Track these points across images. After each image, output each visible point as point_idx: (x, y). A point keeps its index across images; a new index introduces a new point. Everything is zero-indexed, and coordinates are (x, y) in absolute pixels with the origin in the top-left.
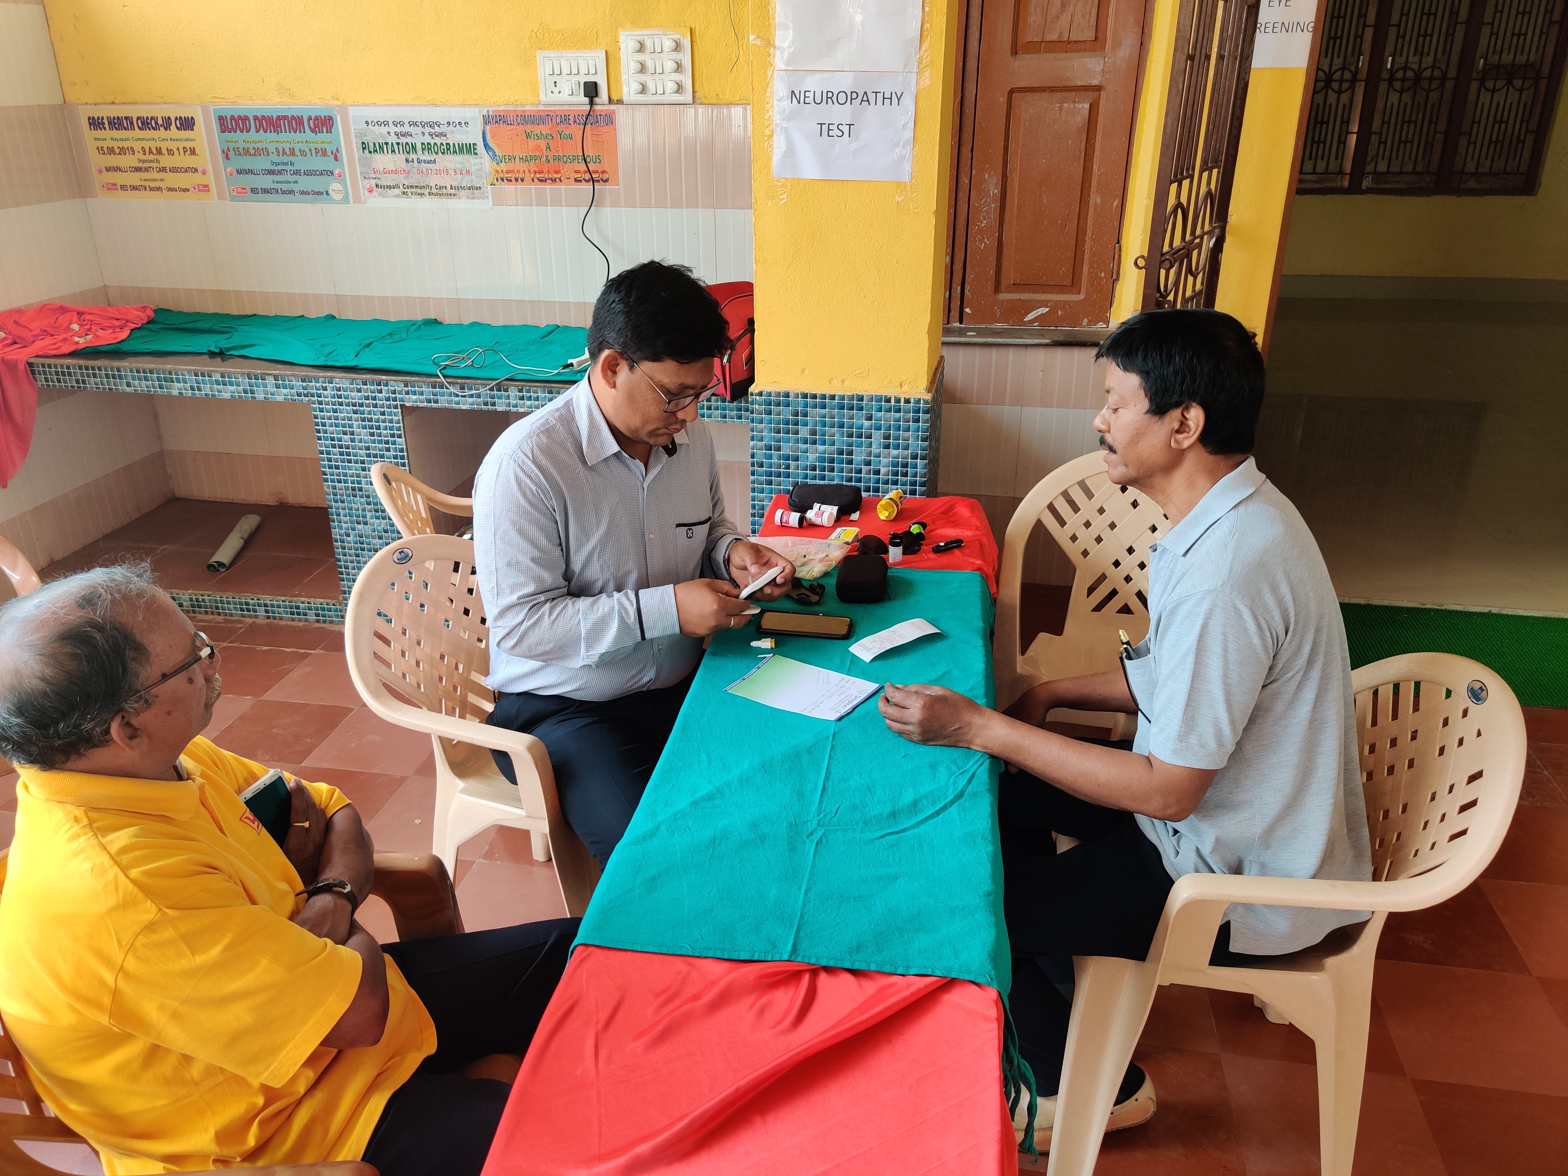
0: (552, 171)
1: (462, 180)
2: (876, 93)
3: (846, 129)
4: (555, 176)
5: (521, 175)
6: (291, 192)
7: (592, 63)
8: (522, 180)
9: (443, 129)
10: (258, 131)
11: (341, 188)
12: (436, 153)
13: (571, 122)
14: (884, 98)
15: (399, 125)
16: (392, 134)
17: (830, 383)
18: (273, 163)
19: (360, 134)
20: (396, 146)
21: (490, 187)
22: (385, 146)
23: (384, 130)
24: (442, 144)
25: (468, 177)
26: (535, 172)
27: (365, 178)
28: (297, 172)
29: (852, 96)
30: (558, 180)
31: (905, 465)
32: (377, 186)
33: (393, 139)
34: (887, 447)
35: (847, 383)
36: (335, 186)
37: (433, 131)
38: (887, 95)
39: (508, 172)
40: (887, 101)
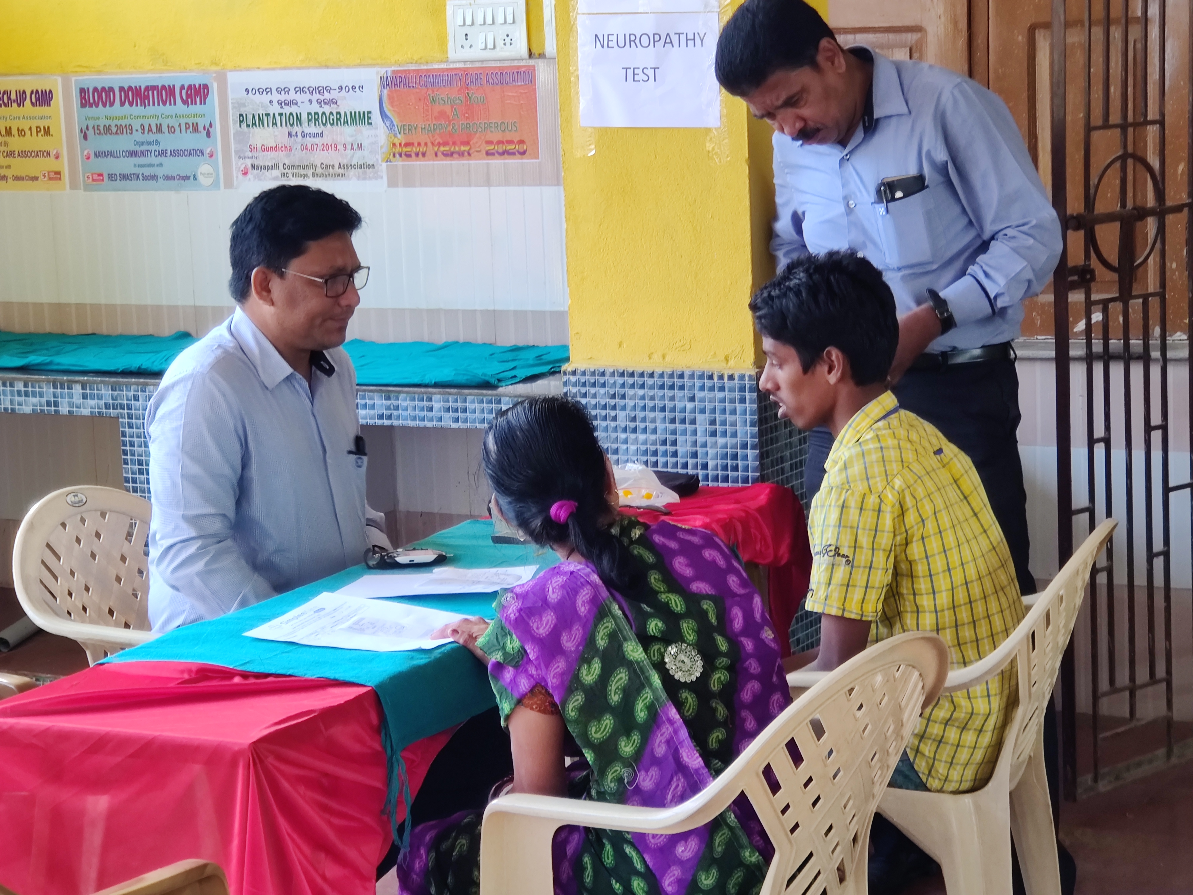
0: (458, 143)
1: (352, 157)
2: (679, 34)
3: (651, 73)
4: (463, 148)
5: (422, 149)
6: (154, 177)
7: (510, 11)
8: (424, 155)
9: (334, 95)
10: (122, 104)
11: (211, 170)
12: (324, 125)
13: (484, 82)
14: (687, 40)
15: (283, 93)
16: (275, 103)
17: (650, 358)
18: (137, 143)
19: (240, 104)
20: (278, 118)
21: (384, 165)
22: (265, 118)
23: (265, 98)
24: (331, 113)
25: (359, 153)
26: (439, 144)
27: (240, 157)
28: (162, 153)
29: (655, 39)
30: (466, 154)
32: (253, 167)
33: (275, 109)
35: (668, 358)
36: (204, 168)
37: (322, 98)
38: (690, 36)
39: (407, 145)
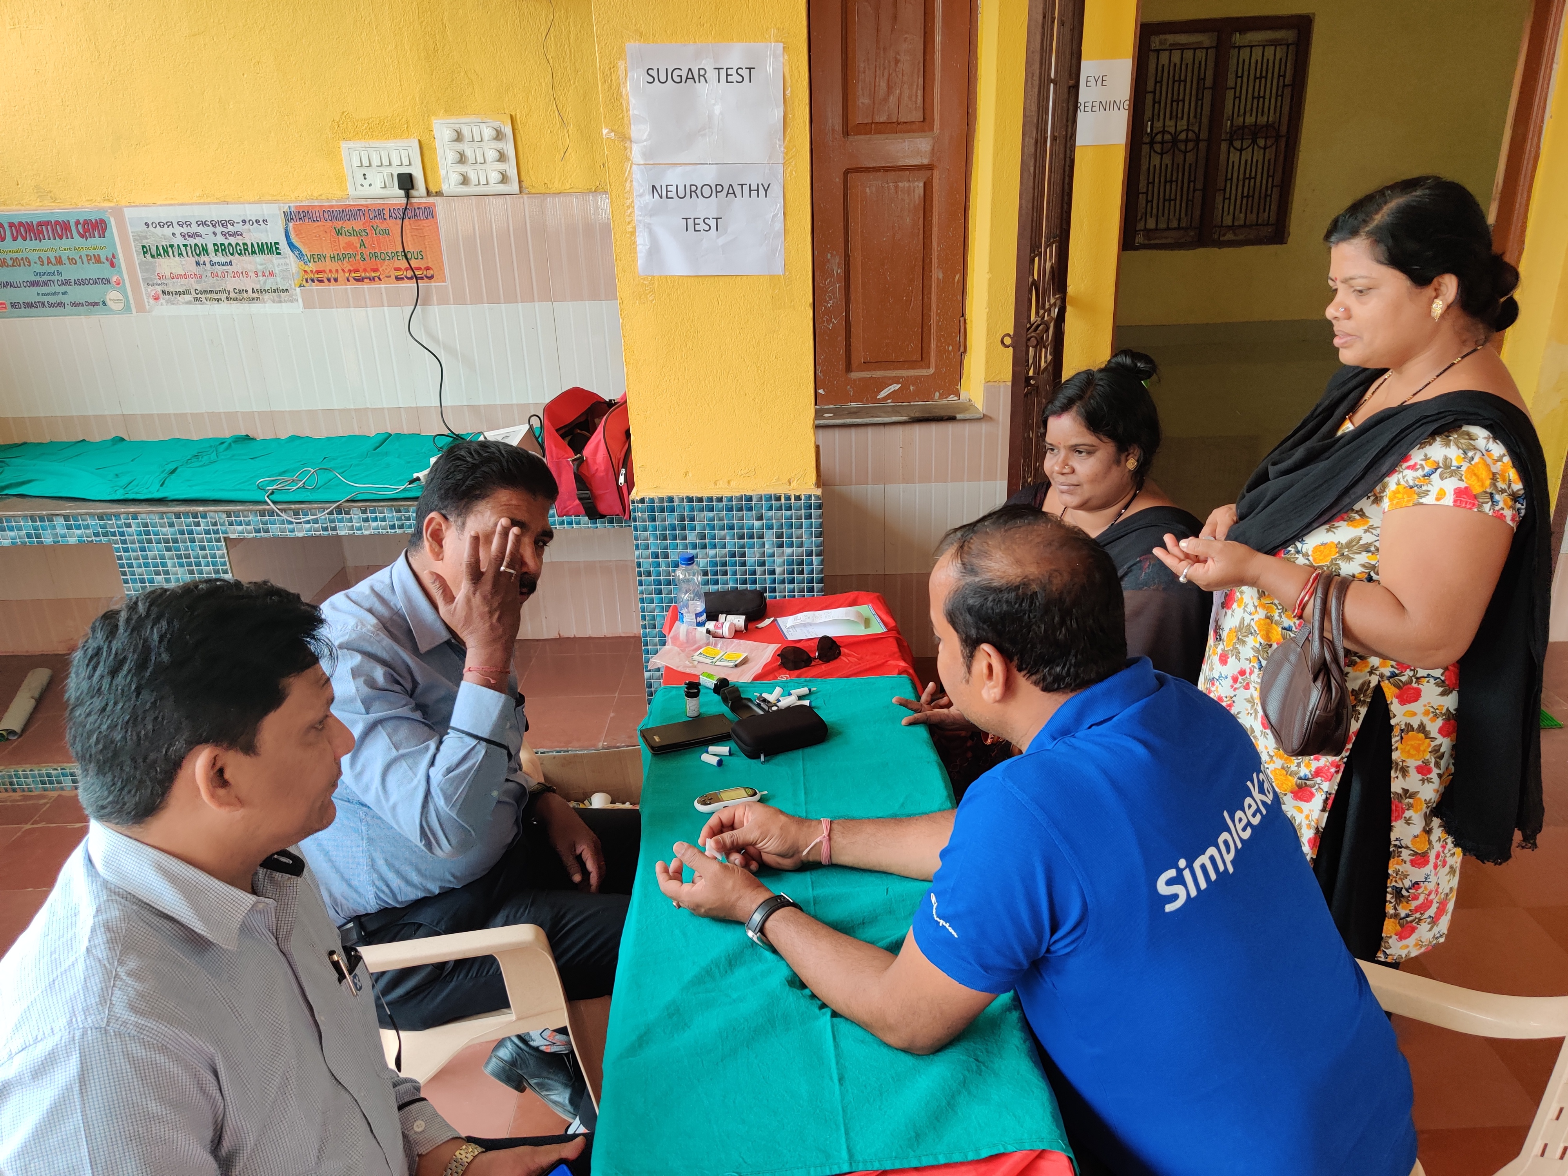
0: (369, 269)
1: (265, 283)
2: (742, 185)
3: (712, 223)
4: (373, 274)
5: (334, 275)
6: (60, 305)
7: (404, 154)
8: (336, 280)
9: (238, 228)
10: (15, 239)
11: (121, 297)
12: (232, 254)
13: (387, 216)
14: (750, 190)
15: (185, 226)
16: (178, 235)
17: (715, 484)
18: (36, 274)
19: (138, 237)
20: (183, 249)
21: (298, 289)
22: (170, 249)
23: (167, 231)
24: (237, 244)
25: (271, 279)
26: (350, 271)
27: (148, 284)
28: (67, 282)
29: (717, 190)
30: (376, 279)
31: (801, 563)
32: (164, 292)
33: (179, 241)
34: (781, 546)
35: (733, 484)
36: (112, 295)
37: (226, 230)
38: (754, 187)
39: (318, 272)
40: (754, 193)
